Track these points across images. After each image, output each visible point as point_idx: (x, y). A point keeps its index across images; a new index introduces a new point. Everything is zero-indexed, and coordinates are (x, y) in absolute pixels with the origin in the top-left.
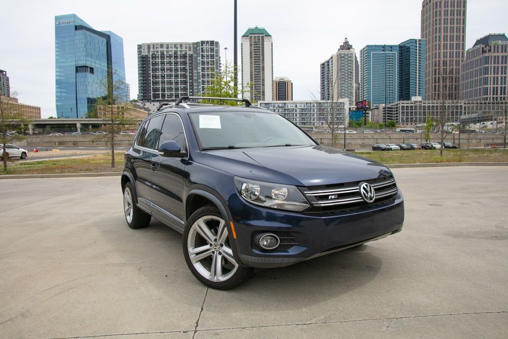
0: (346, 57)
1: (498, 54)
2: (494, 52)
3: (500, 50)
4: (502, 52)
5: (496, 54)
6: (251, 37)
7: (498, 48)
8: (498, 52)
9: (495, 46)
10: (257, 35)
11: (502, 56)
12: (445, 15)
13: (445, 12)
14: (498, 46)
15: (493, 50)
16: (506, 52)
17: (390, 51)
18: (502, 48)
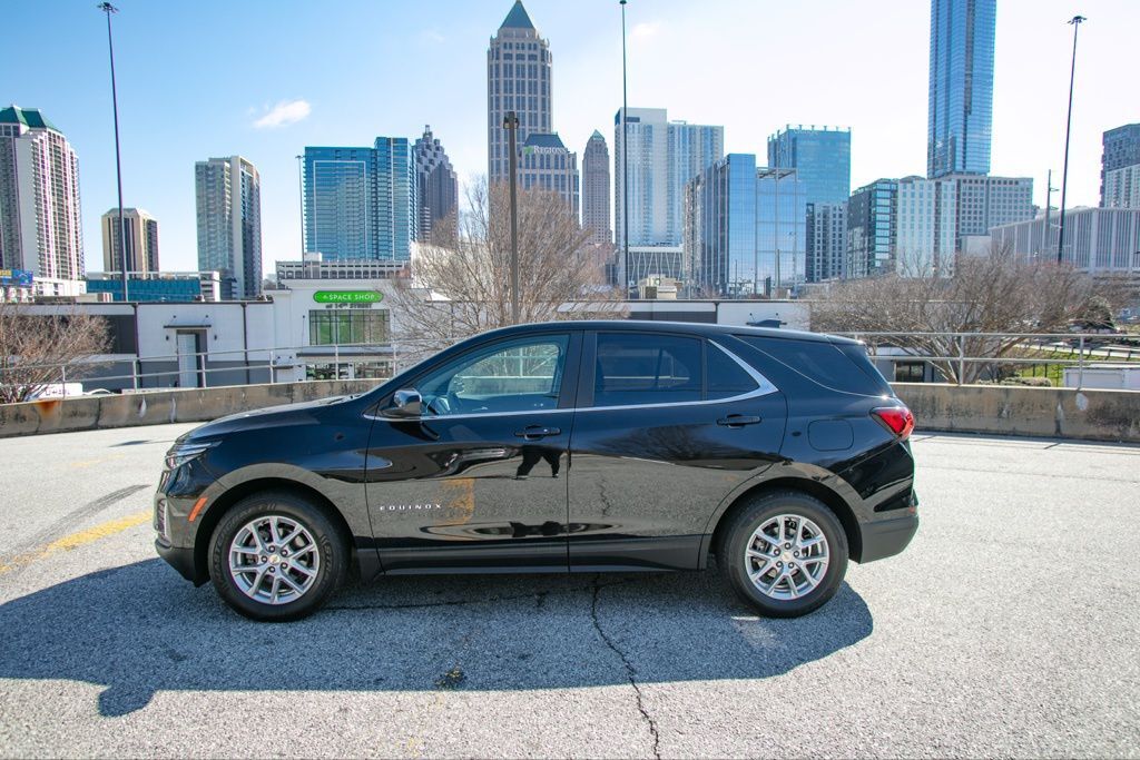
0: (210, 173)
1: (534, 172)
2: (527, 167)
3: (538, 164)
4: (542, 167)
5: (528, 172)
7: (534, 158)
8: (534, 167)
9: (527, 155)
11: (542, 176)
12: (506, 90)
13: (505, 84)
14: (534, 156)
15: (524, 164)
16: (548, 167)
17: (352, 158)
18: (542, 159)
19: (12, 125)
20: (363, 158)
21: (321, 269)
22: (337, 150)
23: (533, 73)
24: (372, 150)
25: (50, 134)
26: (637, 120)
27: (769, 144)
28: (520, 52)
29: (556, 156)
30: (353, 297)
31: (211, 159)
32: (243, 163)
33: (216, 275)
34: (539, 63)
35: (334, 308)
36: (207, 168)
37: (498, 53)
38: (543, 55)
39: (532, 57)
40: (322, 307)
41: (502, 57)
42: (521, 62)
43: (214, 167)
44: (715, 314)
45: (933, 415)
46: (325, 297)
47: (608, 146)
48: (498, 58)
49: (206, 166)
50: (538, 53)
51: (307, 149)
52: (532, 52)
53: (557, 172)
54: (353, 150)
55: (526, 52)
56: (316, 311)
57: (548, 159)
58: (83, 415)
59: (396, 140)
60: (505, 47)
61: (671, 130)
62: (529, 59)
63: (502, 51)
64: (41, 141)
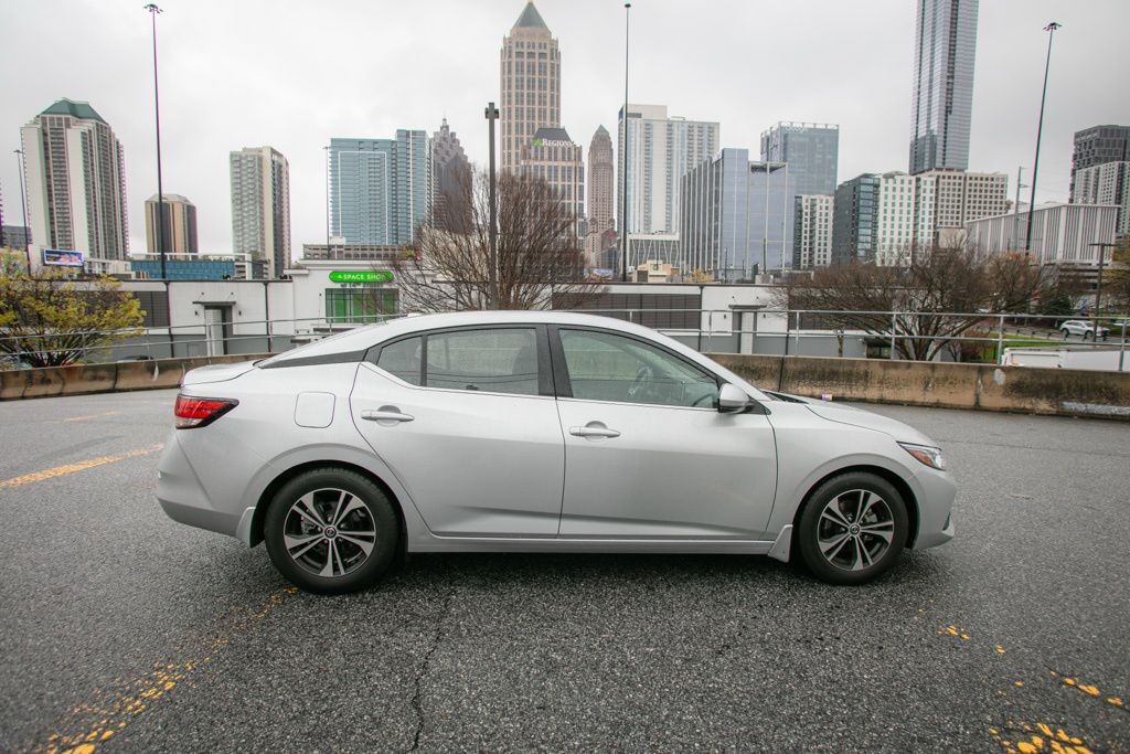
0: (243, 162)
1: (542, 163)
2: (536, 159)
3: (546, 156)
4: (550, 159)
5: (537, 163)
6: (44, 119)
7: (542, 151)
8: (542, 158)
9: (536, 151)
10: (55, 116)
11: (550, 167)
12: (517, 87)
13: (517, 81)
14: (542, 148)
15: (532, 156)
16: (556, 159)
17: (375, 149)
18: (550, 152)
19: (63, 116)
20: (384, 148)
21: (345, 252)
22: (361, 142)
23: (543, 71)
24: (393, 142)
25: (97, 124)
26: (639, 116)
27: (763, 139)
28: (531, 50)
29: (563, 149)
30: (366, 277)
31: (245, 149)
32: (273, 152)
33: (248, 257)
34: (548, 61)
35: (348, 287)
36: (241, 158)
37: (510, 52)
38: (552, 54)
39: (542, 55)
40: (338, 286)
41: (514, 54)
42: (531, 60)
43: (247, 156)
44: (700, 296)
45: (866, 388)
46: (340, 277)
47: (612, 140)
48: (510, 56)
49: (240, 156)
50: (548, 51)
51: (333, 140)
52: (542, 51)
53: (564, 164)
54: (375, 142)
55: (537, 51)
56: (331, 290)
57: (556, 152)
58: (102, 379)
59: (414, 133)
60: (517, 46)
61: (670, 125)
62: (540, 57)
63: (514, 50)
64: (90, 131)
